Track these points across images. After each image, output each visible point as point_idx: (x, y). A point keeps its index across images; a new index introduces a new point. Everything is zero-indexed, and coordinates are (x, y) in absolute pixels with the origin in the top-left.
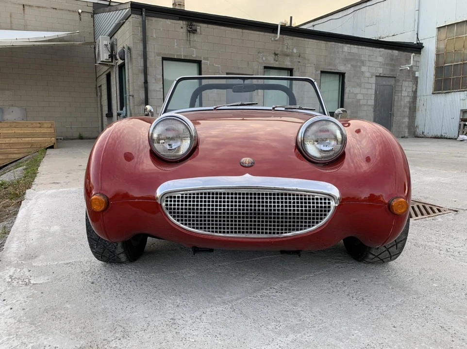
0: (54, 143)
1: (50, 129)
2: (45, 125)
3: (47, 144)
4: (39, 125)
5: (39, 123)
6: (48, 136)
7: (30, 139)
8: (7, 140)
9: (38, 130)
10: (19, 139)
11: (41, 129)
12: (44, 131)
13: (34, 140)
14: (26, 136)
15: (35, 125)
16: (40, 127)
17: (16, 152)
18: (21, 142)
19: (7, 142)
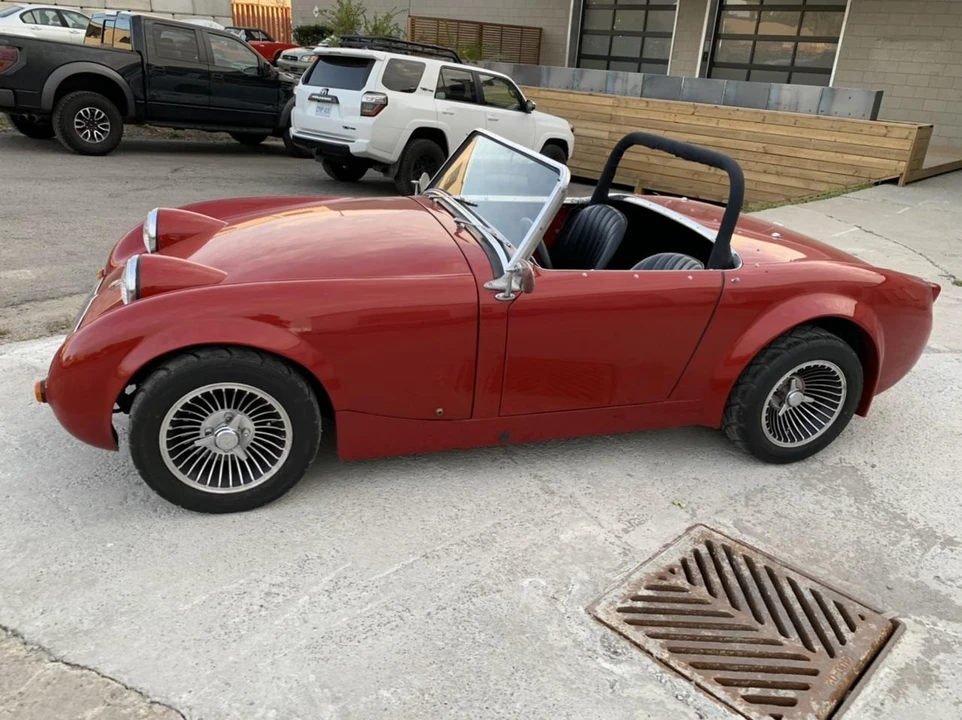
0: (902, 174)
1: (903, 142)
2: (896, 133)
3: (887, 172)
4: (884, 131)
5: (886, 127)
6: (893, 156)
7: (858, 158)
8: (818, 155)
9: (878, 142)
10: (838, 155)
11: (887, 140)
12: (889, 143)
13: (863, 162)
14: (852, 151)
15: (876, 130)
16: (885, 136)
17: (826, 179)
18: (841, 161)
19: (817, 158)
